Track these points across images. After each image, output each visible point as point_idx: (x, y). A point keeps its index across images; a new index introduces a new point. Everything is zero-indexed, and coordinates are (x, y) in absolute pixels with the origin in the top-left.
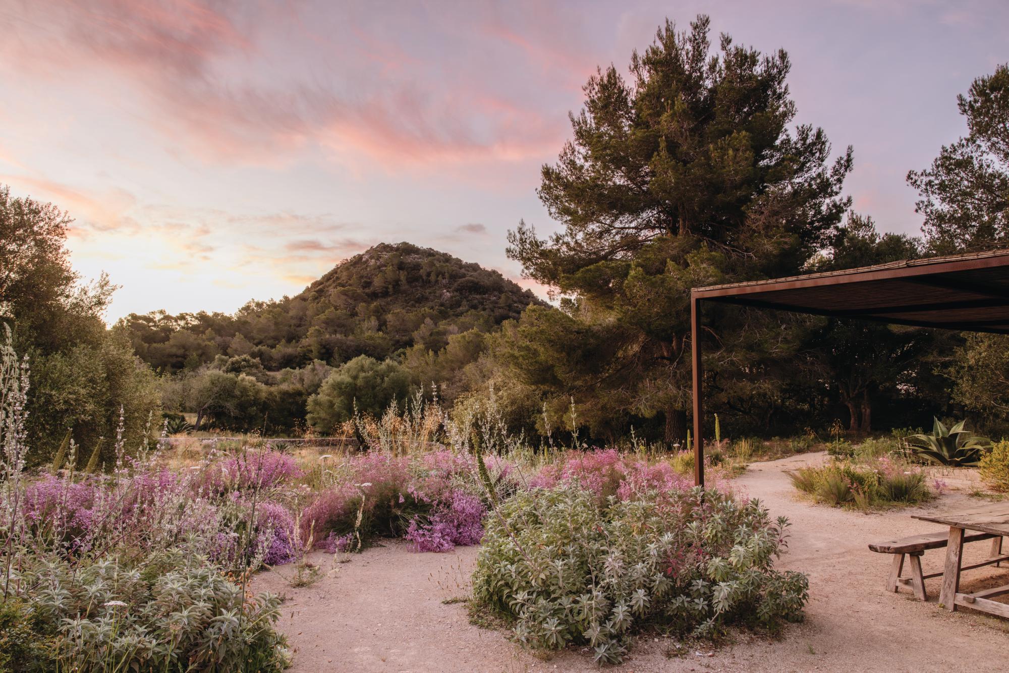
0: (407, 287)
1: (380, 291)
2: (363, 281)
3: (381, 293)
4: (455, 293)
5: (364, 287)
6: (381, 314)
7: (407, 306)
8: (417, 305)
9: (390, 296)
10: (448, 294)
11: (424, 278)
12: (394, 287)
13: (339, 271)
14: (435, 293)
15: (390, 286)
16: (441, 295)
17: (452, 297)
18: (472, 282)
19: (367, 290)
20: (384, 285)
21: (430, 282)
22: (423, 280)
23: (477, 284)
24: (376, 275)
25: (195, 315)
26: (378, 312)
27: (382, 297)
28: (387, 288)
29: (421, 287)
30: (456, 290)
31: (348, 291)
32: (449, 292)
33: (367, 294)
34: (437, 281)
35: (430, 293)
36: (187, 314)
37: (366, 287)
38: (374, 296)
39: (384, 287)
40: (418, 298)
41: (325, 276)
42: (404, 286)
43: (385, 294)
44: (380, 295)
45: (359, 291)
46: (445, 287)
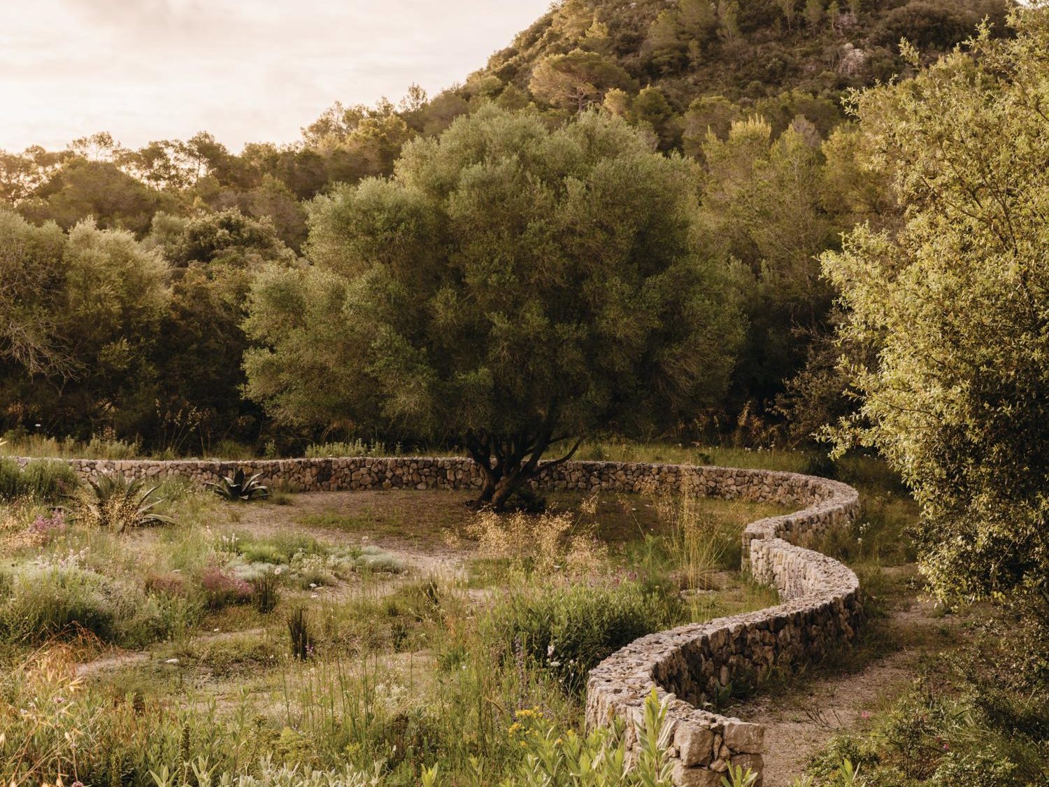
0: (739, 42)
1: (666, 58)
2: (618, 36)
3: (669, 64)
4: (880, 50)
5: (622, 53)
6: (667, 116)
7: (740, 95)
8: (769, 90)
9: (693, 71)
10: (858, 52)
11: (788, 13)
12: (703, 46)
13: (555, 17)
14: (820, 52)
15: (693, 44)
16: (837, 58)
17: (869, 62)
18: (929, 15)
19: (630, 60)
20: (676, 42)
21: (804, 24)
22: (784, 19)
23: (943, 19)
24: (654, 18)
25: (186, 145)
26: (658, 112)
27: (671, 74)
28: (685, 49)
29: (778, 40)
30: (882, 42)
31: (576, 60)
32: (862, 48)
33: (629, 69)
34: (824, 21)
35: (806, 55)
36: (167, 144)
37: (627, 52)
38: (651, 71)
39: (676, 48)
40: (772, 72)
41: (524, 34)
42: (734, 41)
43: (681, 66)
44: (665, 68)
45: (610, 61)
46: (849, 35)
